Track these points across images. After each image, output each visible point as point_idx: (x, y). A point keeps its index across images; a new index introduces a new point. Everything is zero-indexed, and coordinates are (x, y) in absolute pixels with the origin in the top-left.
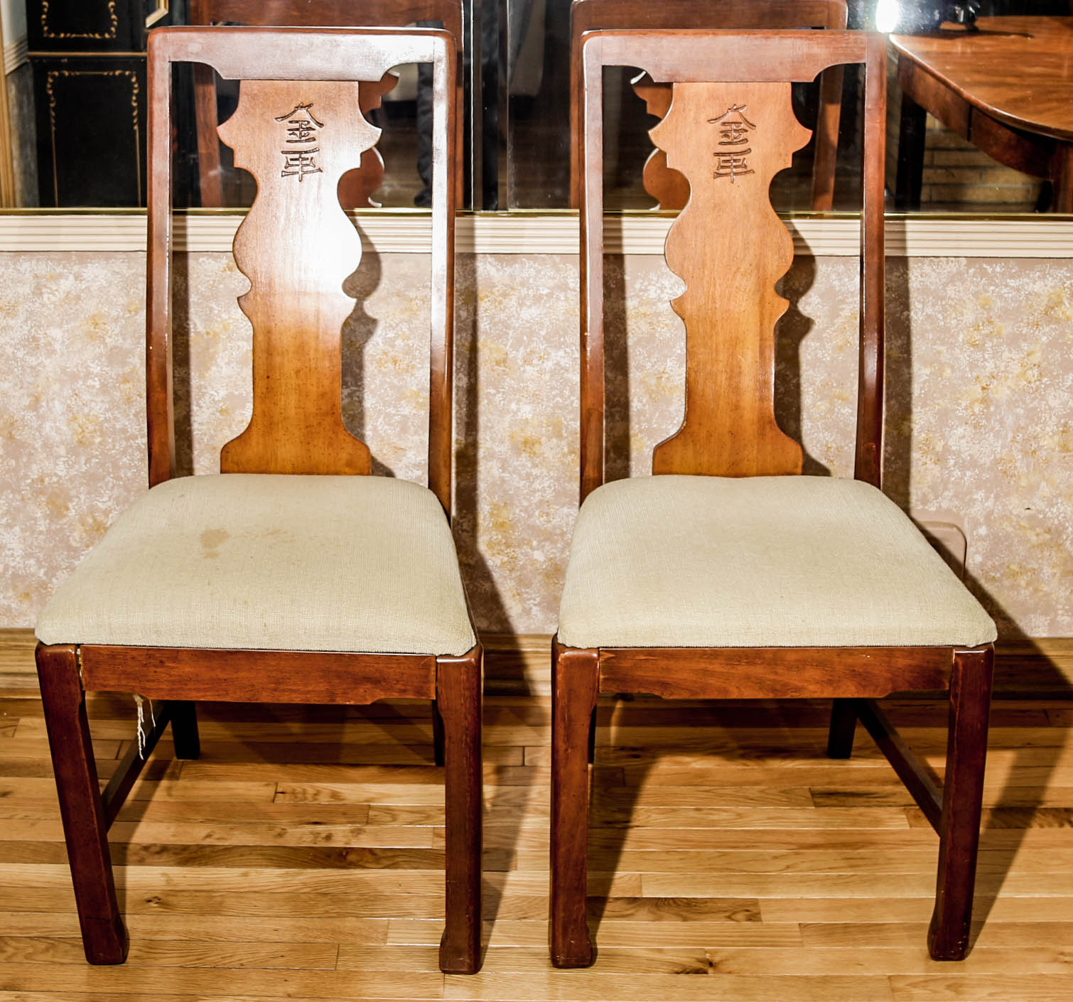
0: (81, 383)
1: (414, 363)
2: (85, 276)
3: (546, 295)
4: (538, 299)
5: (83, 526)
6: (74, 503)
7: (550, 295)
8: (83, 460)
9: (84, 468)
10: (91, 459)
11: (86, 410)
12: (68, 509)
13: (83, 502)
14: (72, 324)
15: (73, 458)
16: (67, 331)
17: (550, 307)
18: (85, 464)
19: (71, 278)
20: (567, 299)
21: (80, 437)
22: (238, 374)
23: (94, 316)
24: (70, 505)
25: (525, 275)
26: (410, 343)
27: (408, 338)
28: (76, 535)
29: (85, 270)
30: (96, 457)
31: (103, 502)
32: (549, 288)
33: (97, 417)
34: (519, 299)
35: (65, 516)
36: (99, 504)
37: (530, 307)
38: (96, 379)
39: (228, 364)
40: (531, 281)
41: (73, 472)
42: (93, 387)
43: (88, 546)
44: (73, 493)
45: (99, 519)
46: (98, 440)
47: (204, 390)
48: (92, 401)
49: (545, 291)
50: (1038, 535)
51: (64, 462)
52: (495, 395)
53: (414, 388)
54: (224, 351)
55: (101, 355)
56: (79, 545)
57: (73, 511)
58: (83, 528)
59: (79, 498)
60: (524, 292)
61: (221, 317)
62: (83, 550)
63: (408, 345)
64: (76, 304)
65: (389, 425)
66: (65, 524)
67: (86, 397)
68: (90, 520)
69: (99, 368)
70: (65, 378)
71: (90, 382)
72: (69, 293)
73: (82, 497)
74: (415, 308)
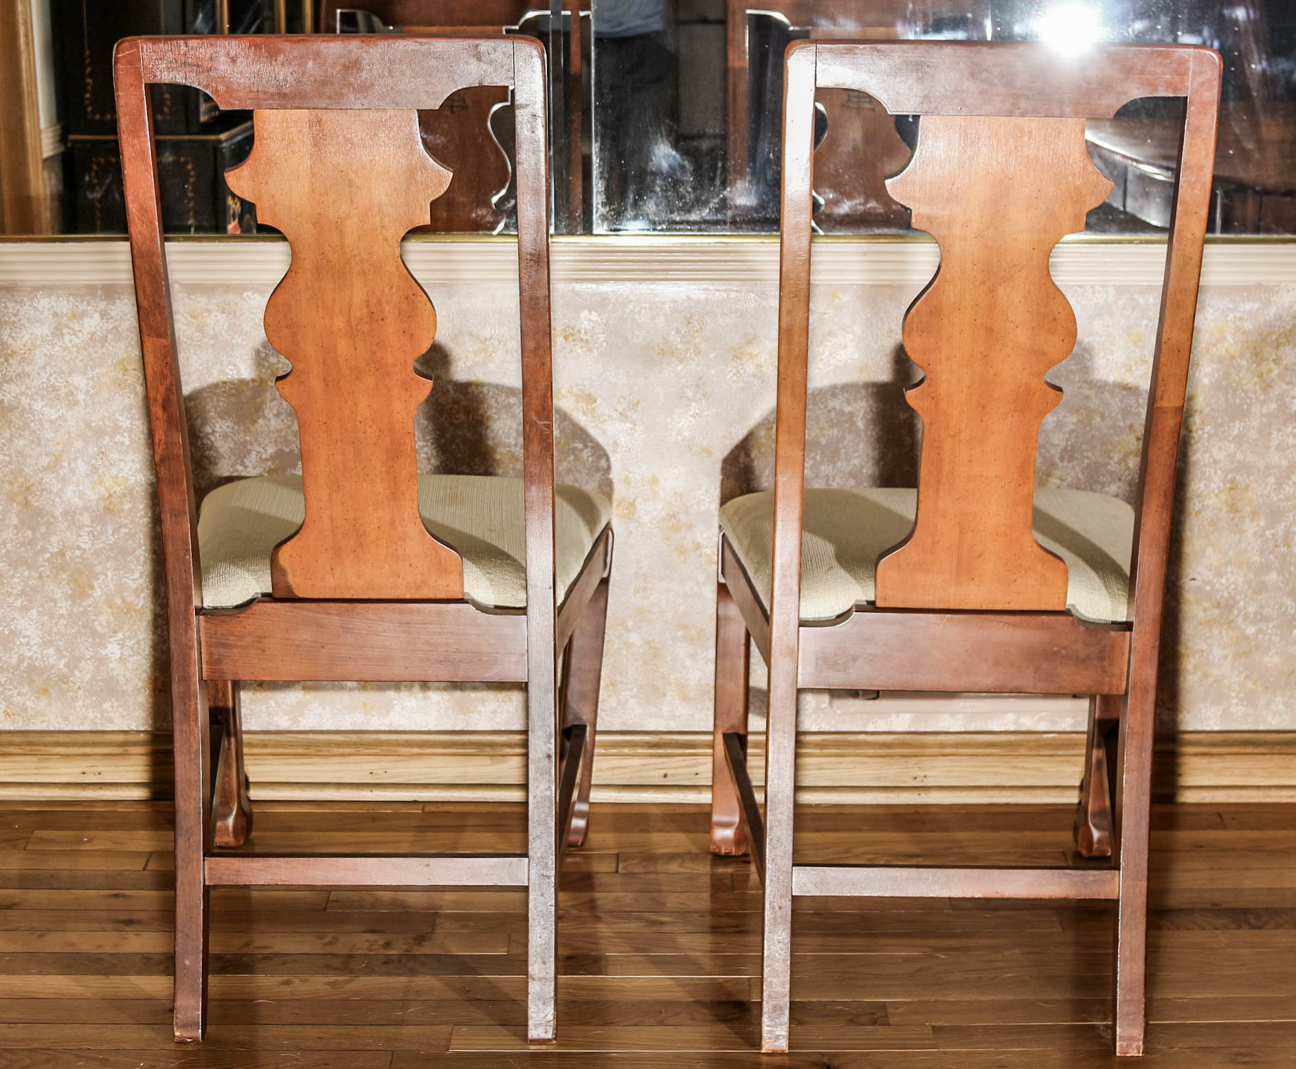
0: (108, 439)
2: (113, 314)
5: (110, 607)
6: (100, 581)
8: (110, 529)
9: (112, 540)
10: (120, 528)
11: (114, 471)
12: (92, 588)
13: (109, 578)
14: (98, 370)
15: (99, 528)
16: (92, 378)
18: (113, 534)
19: (97, 316)
21: (107, 502)
22: (289, 427)
23: (124, 360)
24: (96, 584)
28: (102, 618)
29: (112, 307)
30: (125, 526)
31: (134, 579)
33: (127, 479)
35: (89, 596)
36: (128, 581)
38: (126, 434)
39: (277, 415)
41: (99, 545)
42: (122, 444)
43: (115, 633)
44: (99, 569)
45: (129, 599)
46: (128, 506)
47: (249, 447)
48: (120, 460)
50: (1205, 610)
51: (88, 532)
52: (582, 450)
54: (271, 401)
55: (131, 405)
56: (105, 631)
57: (99, 590)
58: (110, 610)
59: (106, 575)
61: (268, 362)
62: (111, 637)
63: (482, 392)
64: (102, 347)
66: (90, 606)
67: (114, 456)
68: (119, 601)
69: (129, 422)
70: (90, 434)
71: (118, 438)
72: (94, 333)
73: (110, 574)
74: (489, 349)
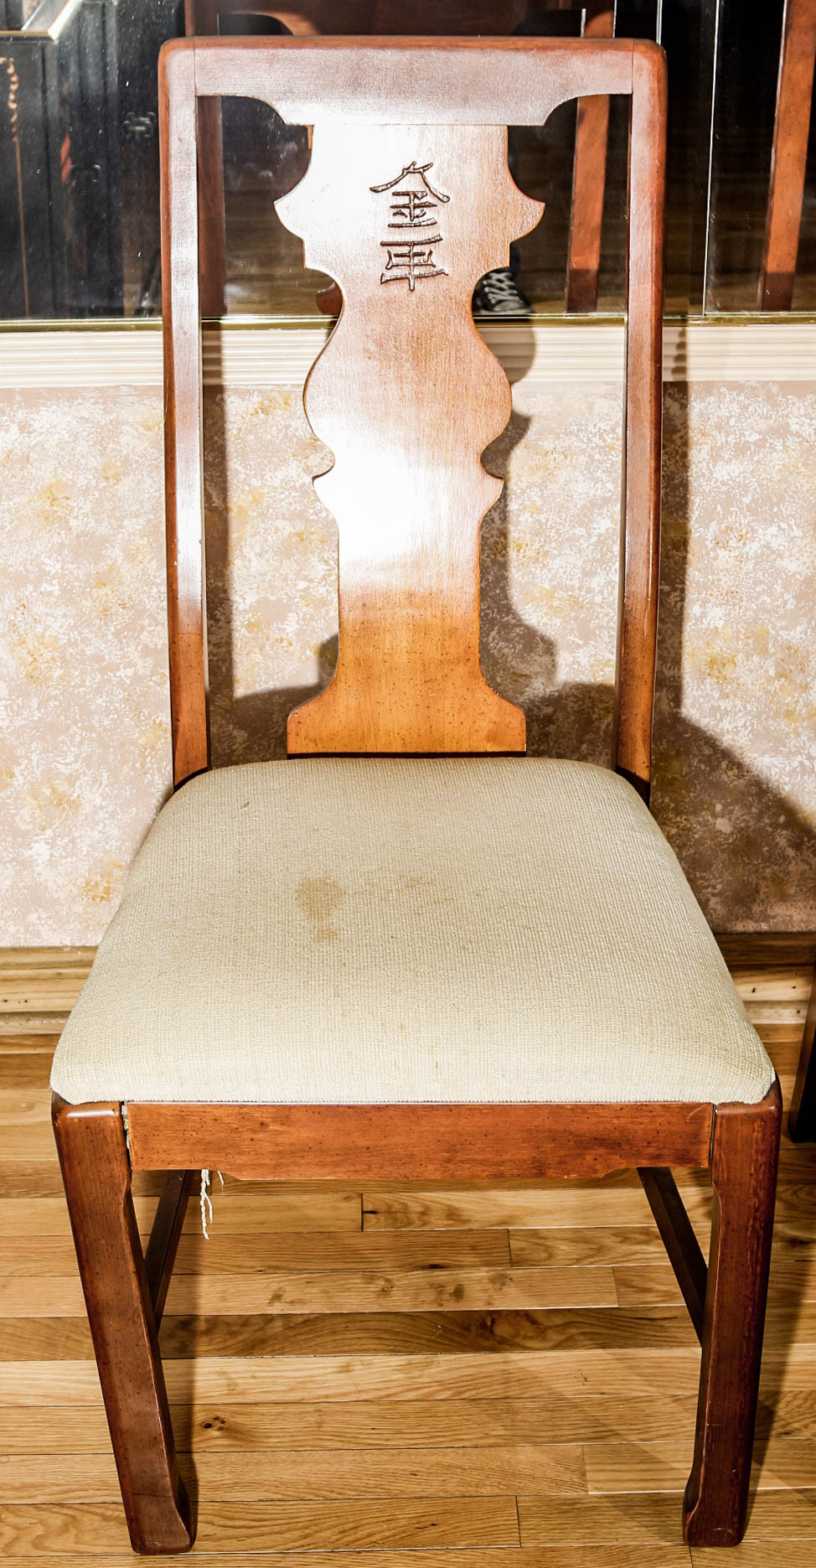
0: (31, 588)
1: (546, 548)
2: (36, 426)
3: (754, 443)
4: (741, 449)
5: (36, 799)
6: (23, 767)
7: (760, 444)
8: (35, 703)
9: (37, 715)
10: (47, 701)
11: (39, 629)
12: (12, 776)
13: (34, 764)
14: (17, 500)
15: (19, 701)
16: (9, 511)
17: (759, 462)
18: (39, 709)
19: (14, 428)
20: (786, 448)
21: (30, 669)
22: (276, 569)
23: (52, 486)
24: (16, 770)
25: (724, 412)
26: (543, 518)
27: (540, 511)
28: (26, 813)
29: (35, 417)
30: (55, 698)
31: (66, 764)
32: (760, 433)
33: (56, 639)
34: (712, 449)
35: (6, 786)
36: (59, 766)
37: (729, 461)
38: (55, 582)
39: (260, 555)
40: (732, 422)
41: (19, 722)
42: (50, 594)
43: (44, 829)
44: (20, 752)
45: (60, 789)
46: (58, 673)
47: (222, 595)
48: (47, 615)
49: (755, 437)
51: (6, 707)
52: (669, 594)
53: (547, 586)
54: (252, 536)
55: (62, 544)
56: (30, 827)
57: (21, 778)
58: (35, 802)
59: (30, 760)
60: (721, 439)
61: (250, 485)
62: (37, 835)
63: (539, 521)
64: (22, 469)
65: (506, 640)
66: (8, 797)
67: (39, 609)
68: (48, 792)
69: (59, 566)
70: (7, 582)
71: (45, 587)
72: (11, 451)
73: (34, 757)
74: (552, 465)
